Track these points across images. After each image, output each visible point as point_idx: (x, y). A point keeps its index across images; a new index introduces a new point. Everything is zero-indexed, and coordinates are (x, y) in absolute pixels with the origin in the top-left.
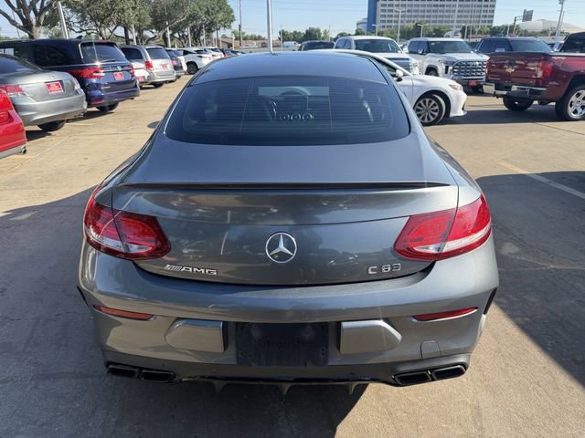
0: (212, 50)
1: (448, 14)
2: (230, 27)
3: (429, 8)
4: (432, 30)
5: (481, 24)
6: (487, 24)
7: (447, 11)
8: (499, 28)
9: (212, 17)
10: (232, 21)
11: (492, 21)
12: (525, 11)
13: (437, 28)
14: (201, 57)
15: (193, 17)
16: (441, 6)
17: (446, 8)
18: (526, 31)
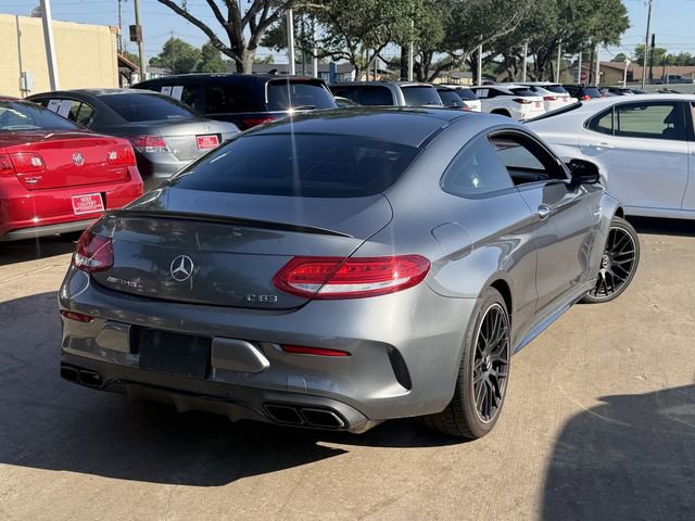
0: (548, 88)
2: (616, 42)
9: (576, 24)
10: (622, 30)
14: (520, 101)
15: (530, 26)
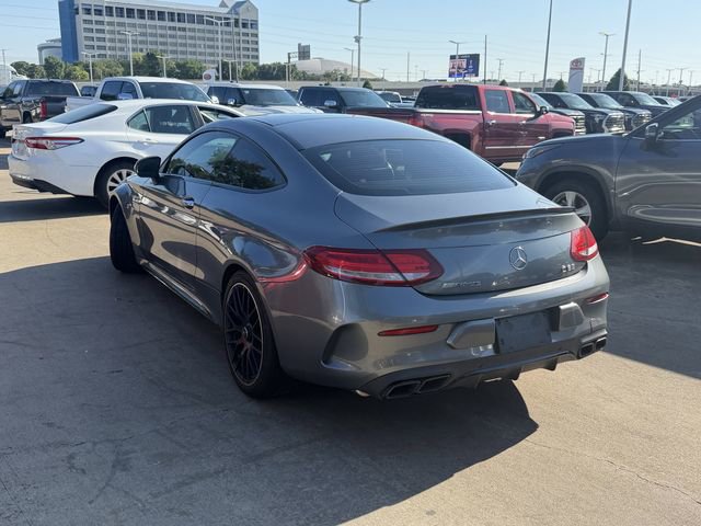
1: (193, 42)
3: (163, 32)
4: (173, 65)
5: (243, 60)
6: (251, 60)
7: (191, 38)
8: (270, 67)
11: (257, 57)
12: (299, 45)
13: (182, 62)
16: (179, 29)
17: (188, 34)
18: (304, 72)
